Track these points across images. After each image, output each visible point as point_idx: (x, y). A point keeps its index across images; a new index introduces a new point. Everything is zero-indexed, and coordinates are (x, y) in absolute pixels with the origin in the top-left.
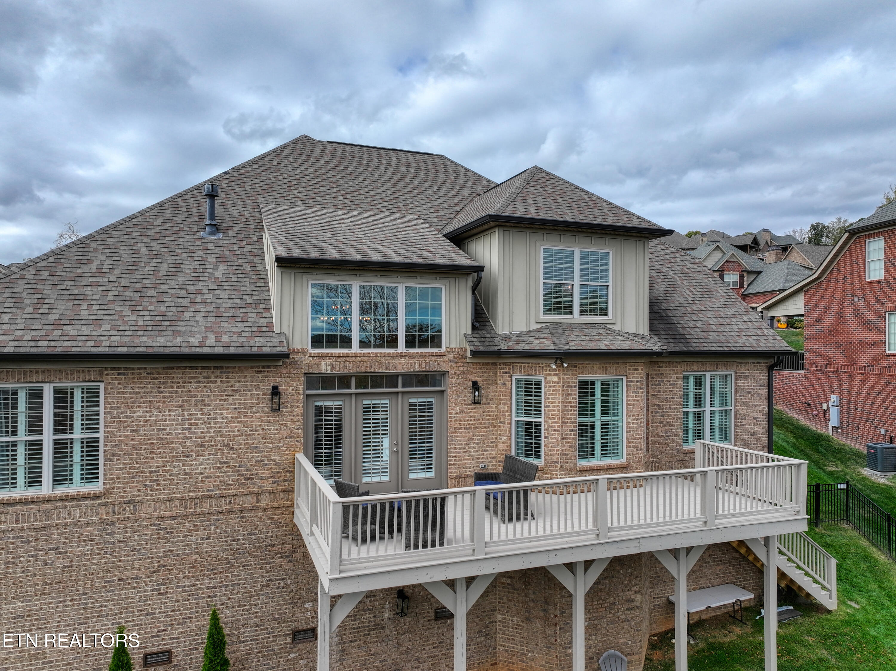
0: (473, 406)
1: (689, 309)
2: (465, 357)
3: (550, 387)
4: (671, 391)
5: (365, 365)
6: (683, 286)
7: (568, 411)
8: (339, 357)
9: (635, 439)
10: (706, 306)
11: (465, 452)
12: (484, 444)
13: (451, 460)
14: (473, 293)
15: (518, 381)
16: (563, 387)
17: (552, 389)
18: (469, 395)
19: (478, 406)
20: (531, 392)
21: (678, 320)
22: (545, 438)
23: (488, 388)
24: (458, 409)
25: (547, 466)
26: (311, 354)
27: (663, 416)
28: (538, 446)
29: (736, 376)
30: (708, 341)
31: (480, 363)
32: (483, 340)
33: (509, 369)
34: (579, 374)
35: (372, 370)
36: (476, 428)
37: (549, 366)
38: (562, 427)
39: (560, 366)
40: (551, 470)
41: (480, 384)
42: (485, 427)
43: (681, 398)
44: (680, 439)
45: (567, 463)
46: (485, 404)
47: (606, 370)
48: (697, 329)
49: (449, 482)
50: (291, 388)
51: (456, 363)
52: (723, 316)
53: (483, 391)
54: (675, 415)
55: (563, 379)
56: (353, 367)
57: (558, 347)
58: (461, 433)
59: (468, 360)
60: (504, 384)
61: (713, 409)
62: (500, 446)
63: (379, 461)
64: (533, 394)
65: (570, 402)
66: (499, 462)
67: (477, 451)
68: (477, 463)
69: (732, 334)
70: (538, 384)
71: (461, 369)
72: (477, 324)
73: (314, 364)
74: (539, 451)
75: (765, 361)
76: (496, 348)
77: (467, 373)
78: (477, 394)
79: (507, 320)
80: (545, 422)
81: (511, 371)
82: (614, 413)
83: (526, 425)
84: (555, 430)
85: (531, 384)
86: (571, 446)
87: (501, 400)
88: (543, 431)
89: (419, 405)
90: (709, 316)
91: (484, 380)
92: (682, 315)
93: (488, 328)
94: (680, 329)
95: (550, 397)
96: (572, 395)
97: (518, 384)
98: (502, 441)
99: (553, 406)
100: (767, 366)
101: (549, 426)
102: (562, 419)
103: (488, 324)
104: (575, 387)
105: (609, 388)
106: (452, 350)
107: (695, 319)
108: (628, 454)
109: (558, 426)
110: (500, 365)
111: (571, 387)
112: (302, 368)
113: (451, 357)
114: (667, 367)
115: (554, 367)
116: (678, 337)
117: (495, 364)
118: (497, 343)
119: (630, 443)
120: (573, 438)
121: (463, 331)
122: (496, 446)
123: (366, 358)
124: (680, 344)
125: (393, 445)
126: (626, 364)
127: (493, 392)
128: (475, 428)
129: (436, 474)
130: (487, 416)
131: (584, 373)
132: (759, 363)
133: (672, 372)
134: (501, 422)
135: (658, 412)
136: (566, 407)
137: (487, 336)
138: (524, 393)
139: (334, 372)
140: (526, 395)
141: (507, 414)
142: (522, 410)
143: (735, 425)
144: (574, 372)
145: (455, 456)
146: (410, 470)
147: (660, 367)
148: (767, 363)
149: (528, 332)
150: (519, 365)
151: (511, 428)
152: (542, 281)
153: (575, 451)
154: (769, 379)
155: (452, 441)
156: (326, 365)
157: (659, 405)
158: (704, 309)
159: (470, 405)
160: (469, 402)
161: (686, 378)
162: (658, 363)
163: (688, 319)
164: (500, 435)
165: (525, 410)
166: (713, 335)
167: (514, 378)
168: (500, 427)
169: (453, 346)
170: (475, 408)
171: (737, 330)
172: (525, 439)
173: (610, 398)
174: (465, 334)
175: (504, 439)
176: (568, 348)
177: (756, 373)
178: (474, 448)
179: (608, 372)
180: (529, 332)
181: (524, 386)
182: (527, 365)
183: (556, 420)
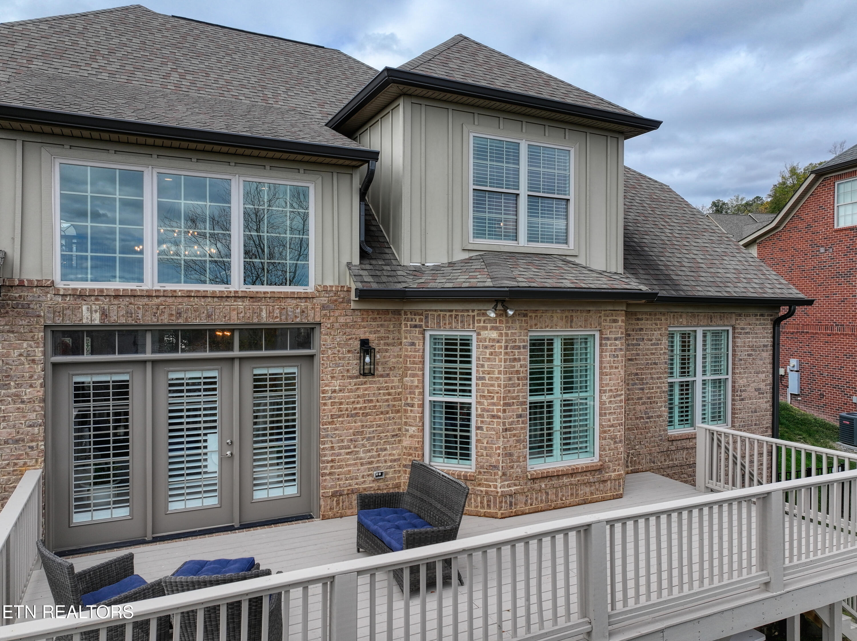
0: (362, 379)
1: (668, 243)
2: (349, 301)
3: (486, 347)
4: (654, 354)
5: (167, 311)
6: (656, 216)
7: (513, 385)
8: (116, 297)
9: (612, 426)
10: (688, 240)
11: (348, 453)
12: (381, 439)
13: (325, 468)
14: (362, 198)
15: (435, 339)
16: (506, 347)
17: (488, 351)
18: (355, 362)
19: (370, 379)
20: (456, 356)
21: (657, 256)
22: (478, 428)
23: (387, 351)
24: (336, 384)
25: (480, 473)
26: (58, 290)
27: (642, 389)
28: (466, 441)
29: (734, 333)
30: (701, 284)
31: (373, 311)
32: (378, 273)
33: (421, 320)
34: (531, 327)
35: (181, 321)
36: (367, 414)
37: (484, 314)
38: (504, 411)
39: (501, 315)
40: (486, 480)
41: (373, 345)
42: (382, 413)
43: (666, 363)
44: (664, 421)
45: (512, 467)
46: (382, 376)
47: (572, 321)
48: (684, 269)
49: (322, 503)
50: (17, 352)
51: (334, 310)
52: (713, 253)
53: (378, 356)
54: (658, 388)
55: (507, 335)
56: (144, 315)
57: (498, 283)
58: (342, 422)
59: (353, 306)
60: (413, 344)
61: (705, 378)
62: (406, 442)
63: (200, 473)
64: (458, 359)
65: (518, 372)
66: (405, 466)
67: (369, 451)
68: (369, 469)
69: (728, 275)
70: (466, 343)
71: (342, 320)
72: (369, 250)
73: (64, 309)
74: (468, 449)
75: (770, 313)
76: (399, 286)
77: (353, 327)
78: (367, 359)
79: (417, 244)
80: (478, 403)
81: (423, 323)
82: (581, 387)
83: (447, 407)
84: (493, 417)
85: (456, 344)
86: (518, 441)
87: (407, 369)
88: (473, 418)
89: (271, 380)
90: (695, 252)
91: (380, 338)
92: (661, 250)
93: (387, 257)
94: (663, 268)
95: (486, 364)
96: (519, 360)
97: (435, 344)
98: (409, 434)
99: (491, 379)
100: (771, 320)
101: (483, 410)
102: (504, 398)
103: (387, 251)
104: (524, 347)
105: (572, 349)
106: (326, 289)
107: (679, 255)
108: (602, 448)
109: (498, 410)
110: (406, 314)
111: (519, 347)
112: (39, 316)
113: (324, 300)
114: (647, 320)
115: (493, 315)
116: (662, 277)
117: (397, 312)
118: (401, 279)
119: (605, 432)
120: (522, 428)
121: (345, 259)
122: (400, 441)
123: (170, 300)
124: (667, 287)
125: (224, 444)
126: (600, 312)
127: (395, 357)
128: (365, 415)
129: (300, 490)
130: (384, 394)
131: (539, 325)
132: (762, 315)
133: (654, 326)
134: (408, 405)
135: (635, 384)
136: (510, 379)
137: (385, 268)
138: (444, 358)
139: (107, 322)
140: (446, 361)
141: (417, 391)
142: (441, 384)
143: (733, 400)
144: (523, 324)
145: (332, 461)
146: (255, 485)
147: (638, 319)
148: (771, 315)
149: (449, 263)
150: (436, 314)
151: (423, 412)
152: (472, 187)
153: (525, 447)
154: (774, 337)
155: (327, 436)
156: (90, 310)
157: (637, 374)
158: (687, 244)
159: (357, 377)
160: (356, 372)
161: (672, 336)
162: (635, 313)
163: (670, 255)
164: (406, 424)
165: (446, 384)
166: (705, 277)
167: (428, 334)
168: (406, 411)
169: (329, 282)
170: (365, 383)
171: (733, 271)
172: (446, 430)
173: (574, 364)
174: (349, 265)
175: (412, 430)
176: (515, 284)
177: (759, 329)
178: (363, 446)
179: (573, 324)
180: (451, 264)
181: (444, 347)
182: (448, 314)
183: (495, 400)
